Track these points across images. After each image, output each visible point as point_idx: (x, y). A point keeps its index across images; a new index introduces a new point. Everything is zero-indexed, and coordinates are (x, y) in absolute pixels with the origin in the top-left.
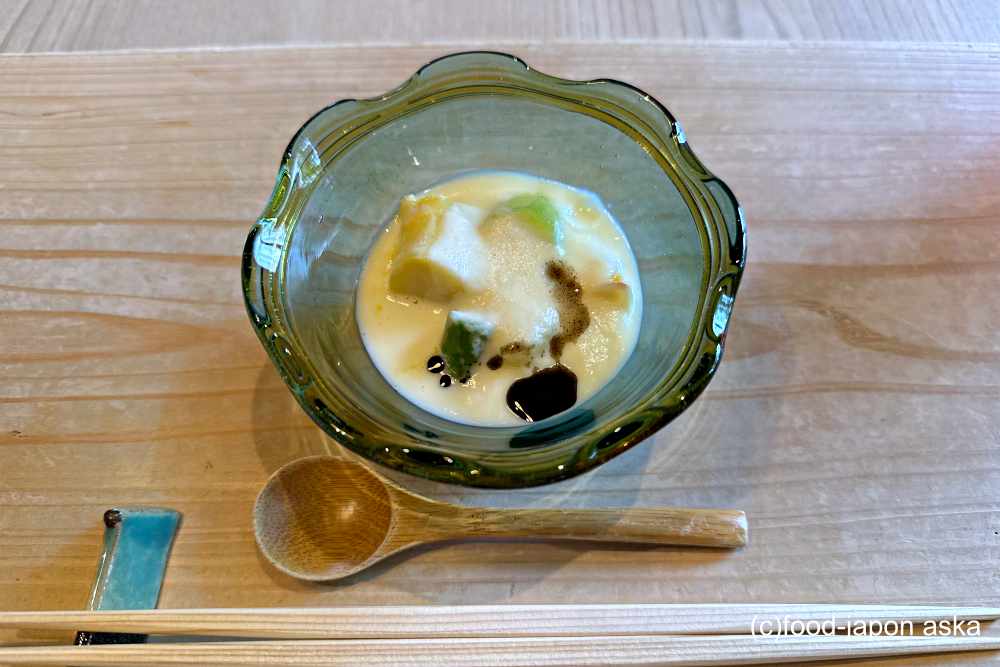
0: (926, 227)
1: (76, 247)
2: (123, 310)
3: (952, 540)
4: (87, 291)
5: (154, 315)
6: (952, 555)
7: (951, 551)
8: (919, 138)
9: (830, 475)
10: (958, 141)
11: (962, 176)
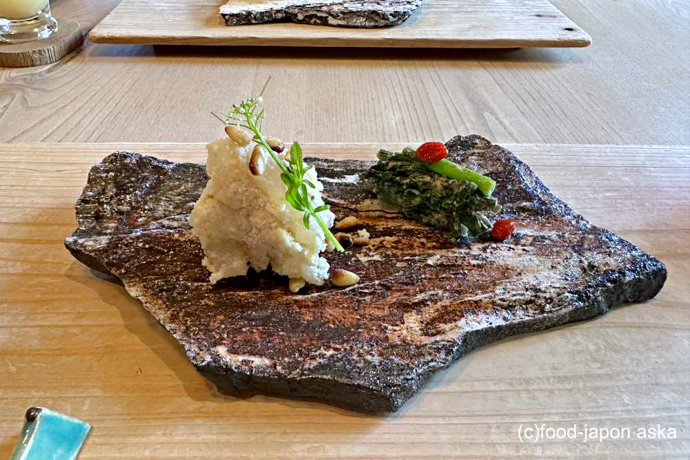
0: (653, 235)
8: (632, 189)
9: (627, 383)
10: (659, 191)
11: (668, 208)
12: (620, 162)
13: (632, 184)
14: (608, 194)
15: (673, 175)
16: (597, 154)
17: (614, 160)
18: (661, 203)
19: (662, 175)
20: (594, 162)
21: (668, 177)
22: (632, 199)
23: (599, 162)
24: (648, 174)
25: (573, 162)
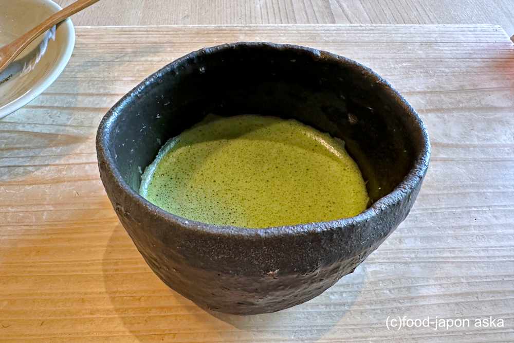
2: (36, 130)
3: (453, 222)
4: (19, 122)
5: (53, 131)
6: (454, 229)
7: (453, 227)
8: (422, 60)
10: (441, 61)
11: (444, 74)
13: (424, 56)
14: (404, 64)
15: (455, 48)
16: (404, 32)
17: (415, 37)
19: (446, 49)
20: (400, 39)
21: (451, 50)
24: (437, 48)
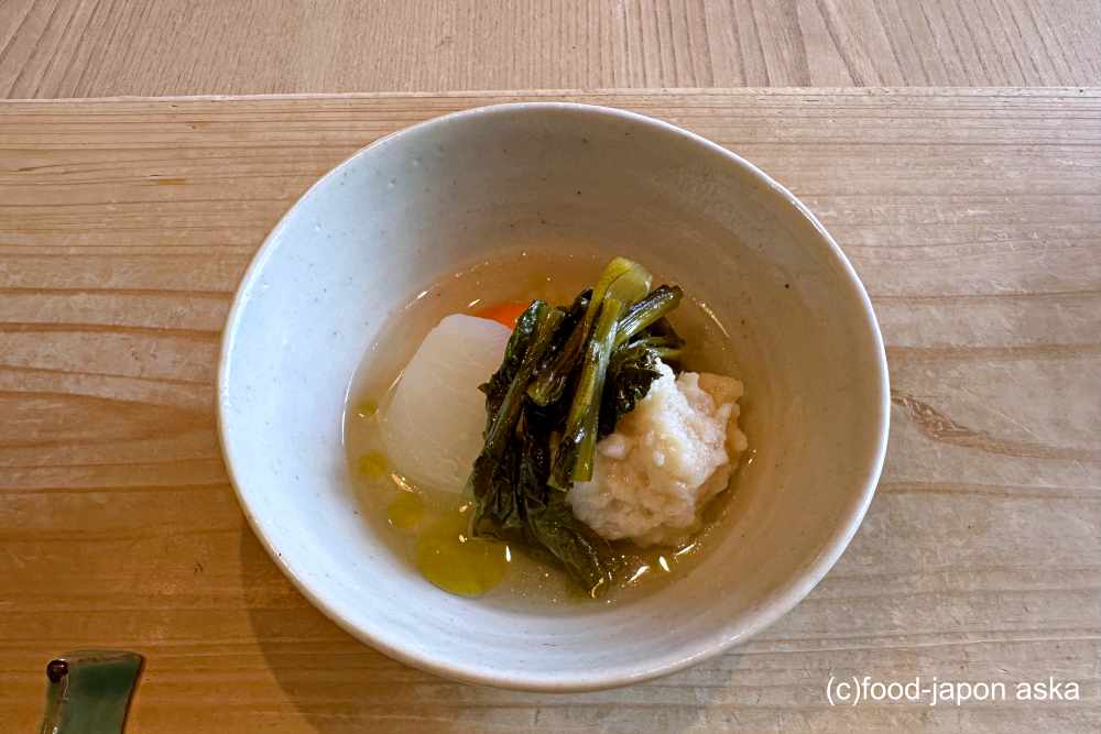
0: (1025, 304)
1: (55, 320)
9: (906, 590)
12: (1012, 133)
18: (1060, 230)
22: (1011, 222)
23: (975, 133)
25: (927, 133)
